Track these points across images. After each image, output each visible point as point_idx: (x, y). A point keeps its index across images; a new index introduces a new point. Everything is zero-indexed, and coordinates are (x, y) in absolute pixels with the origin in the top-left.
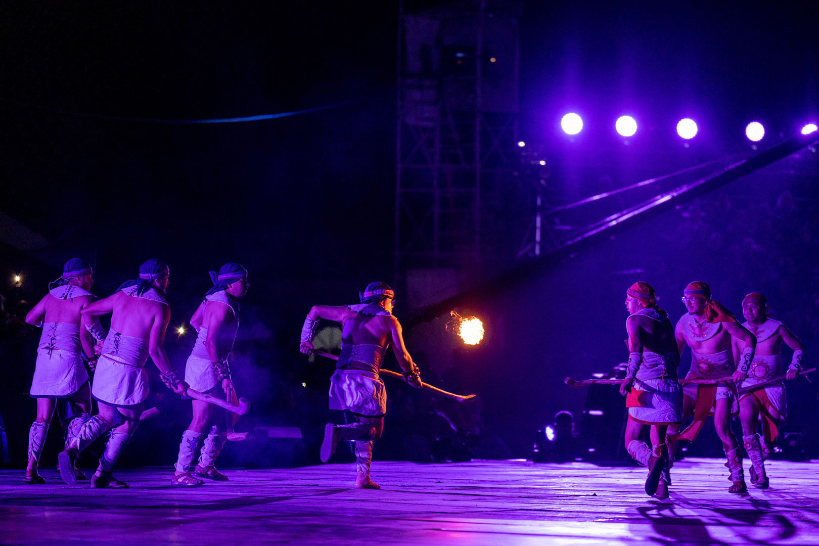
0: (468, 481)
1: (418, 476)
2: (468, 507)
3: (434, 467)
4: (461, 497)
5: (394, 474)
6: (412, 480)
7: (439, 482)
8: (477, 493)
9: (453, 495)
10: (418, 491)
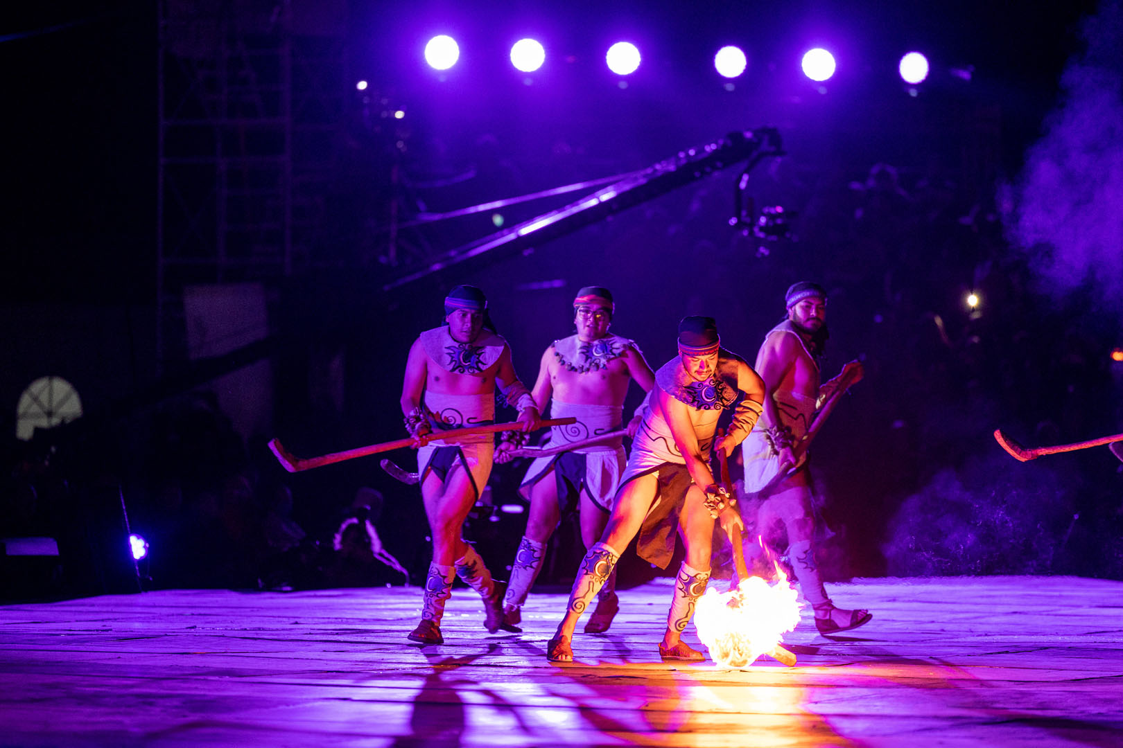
0: (340, 620)
1: (255, 614)
2: (371, 662)
3: (272, 598)
4: (349, 647)
5: (218, 611)
6: (250, 620)
7: (296, 623)
8: (369, 639)
9: (336, 644)
10: (276, 637)
